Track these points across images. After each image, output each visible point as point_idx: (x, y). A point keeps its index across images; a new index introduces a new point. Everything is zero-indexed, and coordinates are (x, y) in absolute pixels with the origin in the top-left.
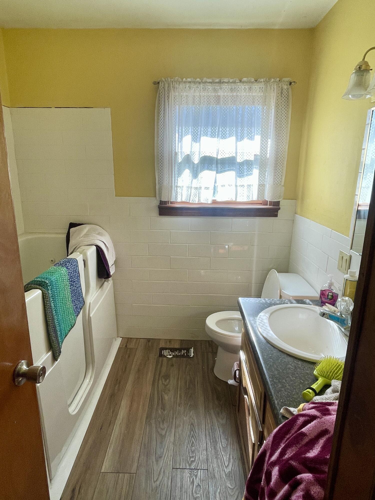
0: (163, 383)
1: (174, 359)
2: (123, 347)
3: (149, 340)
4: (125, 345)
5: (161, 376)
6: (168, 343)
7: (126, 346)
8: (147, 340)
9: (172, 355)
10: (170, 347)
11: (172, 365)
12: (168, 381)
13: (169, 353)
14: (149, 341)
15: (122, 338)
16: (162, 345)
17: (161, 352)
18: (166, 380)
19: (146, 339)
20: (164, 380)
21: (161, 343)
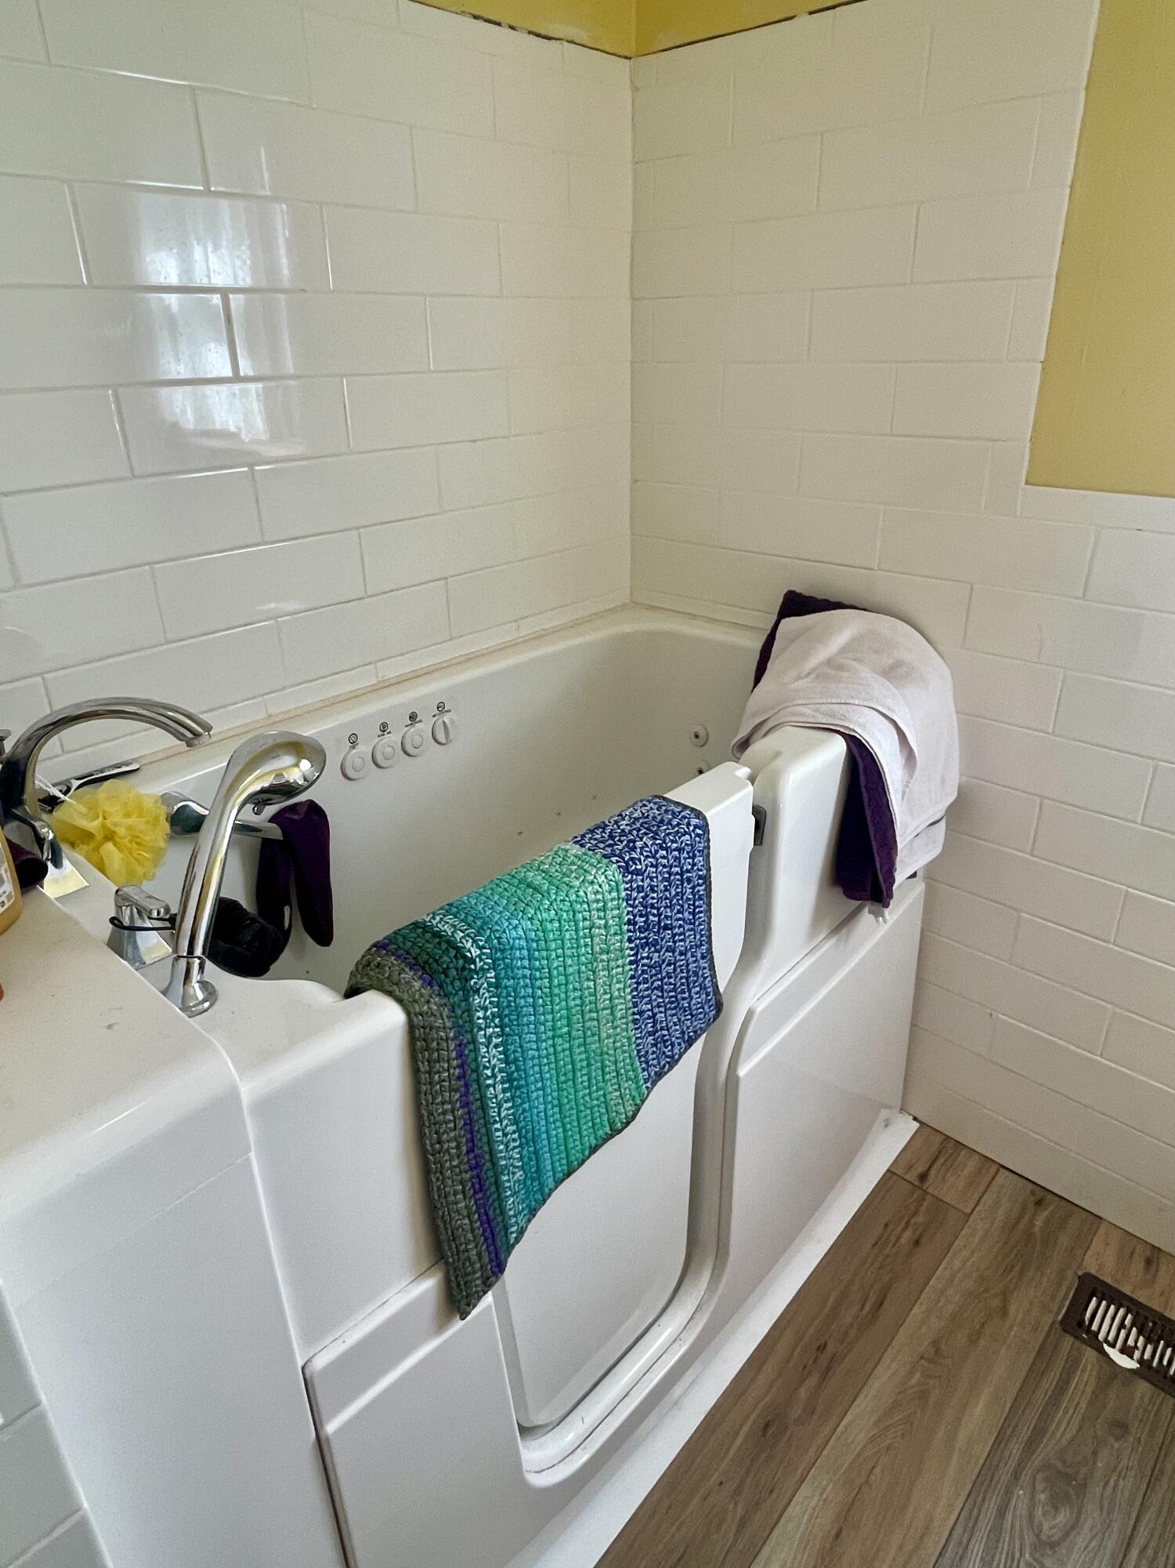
0: (1031, 1517)
1: (1143, 1387)
2: (907, 1177)
3: (1041, 1196)
4: (920, 1168)
5: (1037, 1460)
6: (1138, 1266)
7: (923, 1177)
8: (1033, 1193)
9: (1137, 1354)
10: (1141, 1296)
11: (1120, 1428)
12: (1063, 1517)
13: (1123, 1333)
14: (1039, 1203)
15: (916, 1125)
16: (1101, 1261)
17: (1078, 1305)
18: (1055, 1503)
19: (1031, 1186)
20: (1043, 1497)
21: (1097, 1243)
